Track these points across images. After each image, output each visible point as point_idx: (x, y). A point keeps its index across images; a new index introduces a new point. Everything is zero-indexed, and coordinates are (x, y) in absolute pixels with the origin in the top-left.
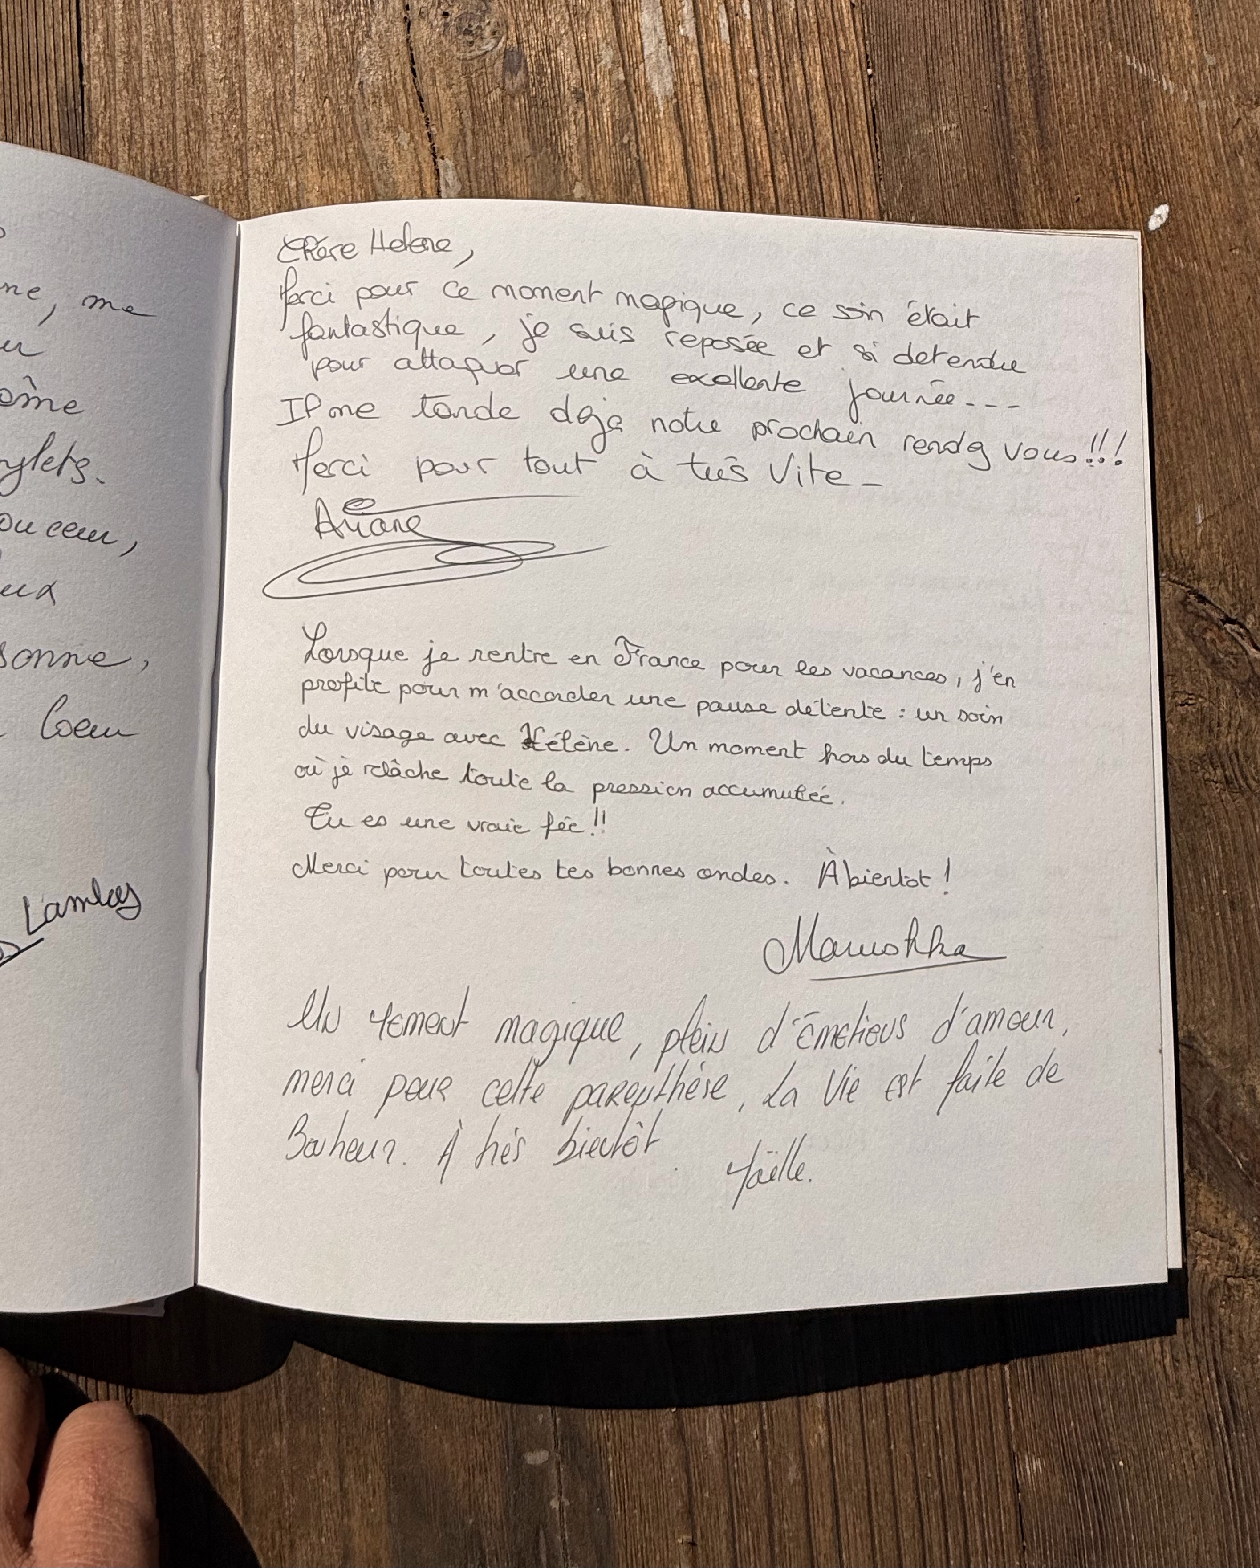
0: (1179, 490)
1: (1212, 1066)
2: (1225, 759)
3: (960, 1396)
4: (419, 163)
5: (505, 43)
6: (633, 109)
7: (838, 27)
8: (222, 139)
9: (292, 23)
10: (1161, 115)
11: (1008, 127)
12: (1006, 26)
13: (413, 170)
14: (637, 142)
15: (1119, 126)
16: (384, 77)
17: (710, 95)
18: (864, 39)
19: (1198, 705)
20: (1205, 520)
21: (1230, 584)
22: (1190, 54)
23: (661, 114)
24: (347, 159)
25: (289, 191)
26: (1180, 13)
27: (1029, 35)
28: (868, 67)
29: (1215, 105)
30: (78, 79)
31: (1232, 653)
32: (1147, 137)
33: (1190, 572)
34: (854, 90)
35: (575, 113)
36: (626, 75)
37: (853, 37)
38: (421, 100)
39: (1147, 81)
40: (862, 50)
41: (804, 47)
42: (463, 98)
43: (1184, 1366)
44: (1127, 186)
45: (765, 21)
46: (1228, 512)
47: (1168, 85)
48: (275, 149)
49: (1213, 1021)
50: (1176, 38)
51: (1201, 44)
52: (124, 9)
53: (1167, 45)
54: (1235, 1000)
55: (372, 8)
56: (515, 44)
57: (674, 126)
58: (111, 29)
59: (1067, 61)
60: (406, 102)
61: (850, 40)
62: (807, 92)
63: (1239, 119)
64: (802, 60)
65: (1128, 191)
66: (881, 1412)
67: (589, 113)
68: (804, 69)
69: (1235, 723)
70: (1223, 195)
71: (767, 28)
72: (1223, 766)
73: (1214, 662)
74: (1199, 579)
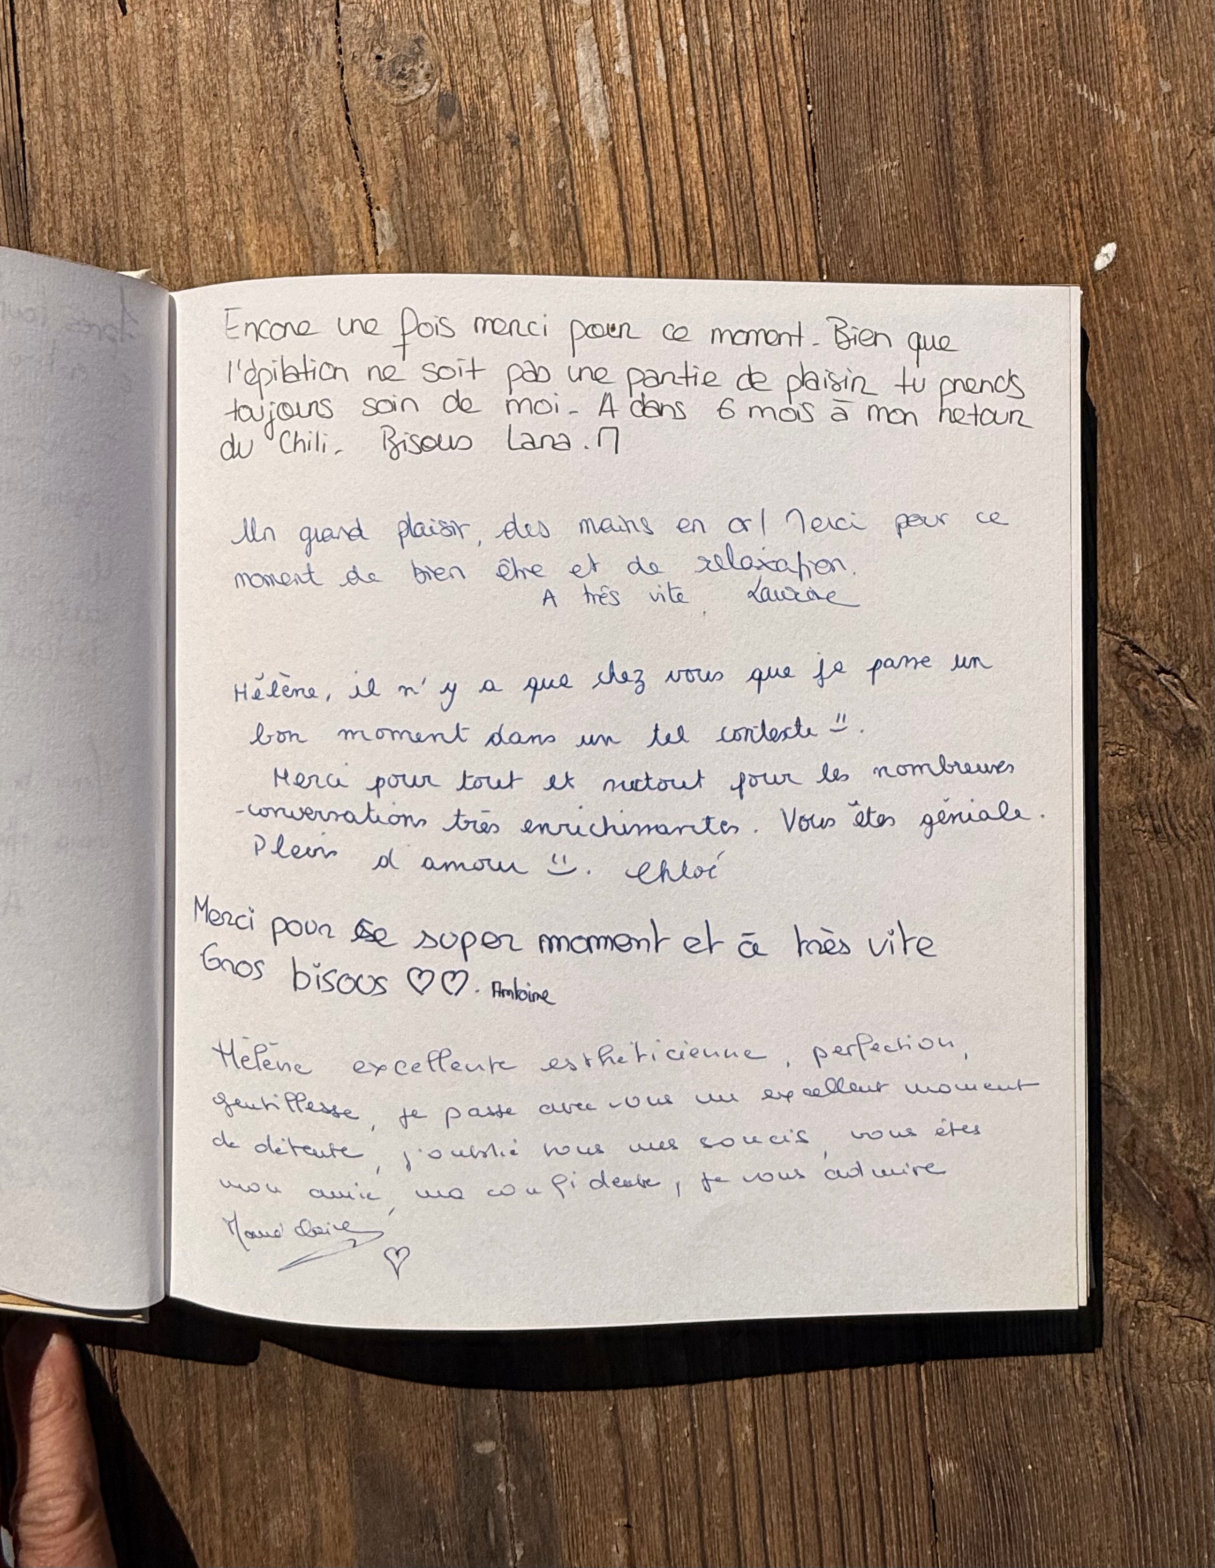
0: (1118, 539)
1: (1130, 1104)
2: (1155, 809)
3: (879, 1403)
4: (355, 216)
5: (439, 87)
6: (568, 153)
7: (778, 60)
8: (161, 194)
9: (227, 71)
10: (1111, 148)
11: (951, 163)
12: (951, 56)
13: (349, 221)
14: (572, 188)
15: (1067, 160)
16: (319, 126)
17: (646, 136)
18: (805, 73)
19: (1128, 756)
20: (1142, 570)
21: (1166, 634)
22: (1144, 80)
23: (597, 158)
24: (284, 212)
25: (228, 245)
26: (1135, 35)
27: (975, 64)
28: (808, 103)
29: (1168, 136)
30: (18, 135)
31: (1165, 704)
32: (1096, 172)
33: (1125, 622)
34: (793, 128)
35: (510, 158)
36: (560, 117)
37: (793, 72)
38: (356, 148)
39: (1097, 109)
40: (802, 84)
41: (742, 84)
42: (397, 146)
43: (1092, 1381)
44: (1074, 225)
45: (702, 56)
46: (1166, 562)
47: (1120, 114)
48: (213, 202)
49: (1133, 1062)
50: (1130, 64)
51: (1156, 70)
52: (60, 62)
53: (1120, 71)
54: (1155, 1042)
55: (305, 53)
56: (449, 88)
57: (609, 170)
58: (49, 80)
59: (1015, 90)
60: (342, 150)
61: (789, 75)
62: (745, 131)
63: (1194, 150)
64: (740, 97)
65: (1074, 229)
66: (804, 1416)
67: (524, 157)
68: (742, 107)
69: (1166, 773)
70: (1173, 232)
71: (705, 64)
72: (1152, 816)
73: (1147, 713)
74: (1134, 630)
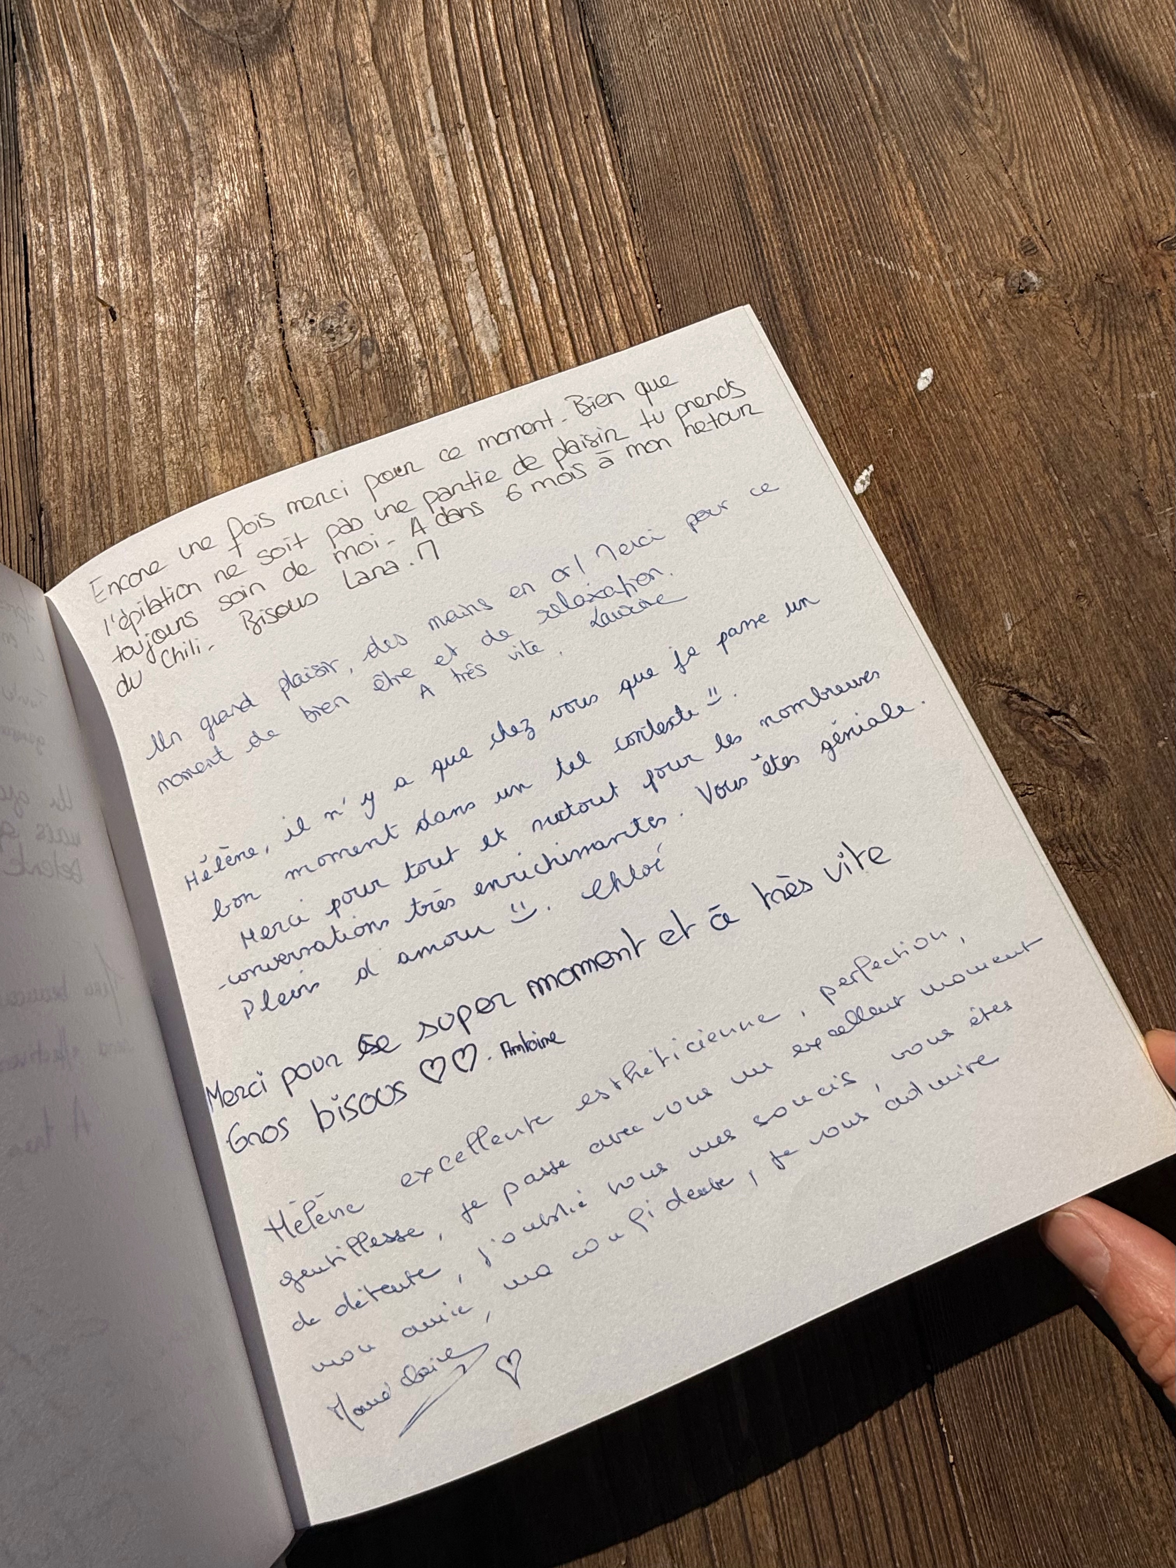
0: (985, 603)
2: (1074, 841)
3: (916, 1528)
4: (298, 437)
5: (360, 335)
6: (467, 367)
7: (628, 276)
8: (143, 443)
9: (193, 348)
10: (913, 299)
11: (782, 329)
12: (768, 253)
13: (294, 441)
14: (473, 391)
15: (878, 314)
16: (267, 376)
17: (529, 346)
18: (651, 283)
19: (1038, 794)
20: (1013, 626)
21: (1048, 679)
22: (929, 247)
23: (491, 367)
24: (241, 442)
25: (197, 474)
26: (915, 217)
27: (789, 256)
28: (657, 303)
29: (958, 283)
30: (31, 416)
31: (1062, 742)
32: (904, 319)
33: (1008, 673)
34: (648, 323)
35: (420, 378)
36: (459, 342)
37: (641, 282)
38: (297, 388)
39: (897, 274)
40: (650, 290)
41: (602, 297)
42: (330, 381)
44: (893, 360)
45: (568, 282)
46: (1034, 615)
47: (915, 274)
48: (185, 443)
50: (915, 237)
51: (938, 239)
52: (65, 359)
53: (909, 244)
55: (255, 327)
56: (368, 334)
57: (502, 375)
58: (56, 375)
59: (824, 270)
60: (286, 391)
61: (639, 285)
62: (609, 331)
63: (982, 290)
64: (602, 307)
65: (894, 363)
67: (432, 375)
68: (604, 314)
69: (1077, 805)
70: (979, 353)
71: (570, 287)
72: (1073, 848)
73: (1046, 752)
74: (1018, 680)
